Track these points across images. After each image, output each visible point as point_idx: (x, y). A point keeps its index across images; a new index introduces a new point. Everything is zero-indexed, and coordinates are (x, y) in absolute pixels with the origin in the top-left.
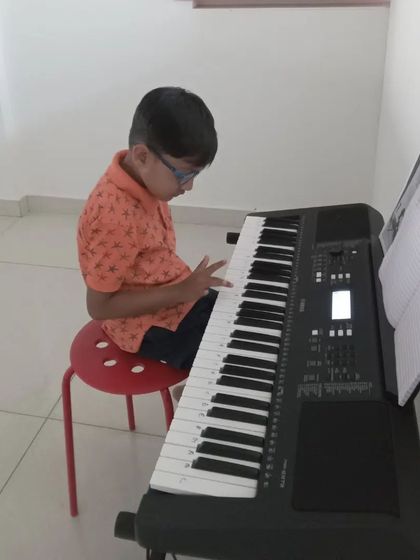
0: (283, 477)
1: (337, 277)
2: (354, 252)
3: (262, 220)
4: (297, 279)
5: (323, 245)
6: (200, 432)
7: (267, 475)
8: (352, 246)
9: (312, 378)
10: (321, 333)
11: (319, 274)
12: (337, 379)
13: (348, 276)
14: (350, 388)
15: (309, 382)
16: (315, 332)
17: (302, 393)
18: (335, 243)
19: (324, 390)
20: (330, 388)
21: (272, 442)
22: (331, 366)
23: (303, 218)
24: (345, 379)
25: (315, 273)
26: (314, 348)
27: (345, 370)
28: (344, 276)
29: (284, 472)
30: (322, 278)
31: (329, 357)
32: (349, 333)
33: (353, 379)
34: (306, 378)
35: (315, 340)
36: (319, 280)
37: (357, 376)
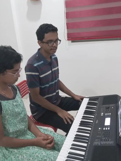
1: (107, 114)
3: (88, 99)
5: (104, 106)
6: (68, 153)
8: (112, 106)
9: (98, 140)
11: (102, 113)
12: (104, 140)
13: (110, 114)
14: (107, 143)
16: (100, 129)
17: (95, 144)
18: (107, 105)
19: (100, 143)
20: (103, 143)
21: (86, 156)
22: (103, 137)
23: (100, 99)
24: (106, 140)
26: (99, 133)
27: (107, 138)
28: (109, 114)
30: (103, 114)
31: (103, 135)
32: (109, 129)
34: (96, 140)
36: (102, 115)
37: (110, 140)
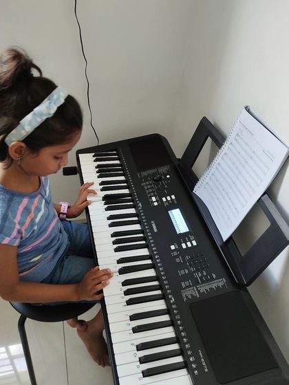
0: (204, 364)
2: (168, 176)
4: (140, 205)
7: (194, 366)
10: (177, 247)
15: (187, 287)
25: (151, 198)
29: (202, 360)
33: (212, 279)
35: (175, 253)
